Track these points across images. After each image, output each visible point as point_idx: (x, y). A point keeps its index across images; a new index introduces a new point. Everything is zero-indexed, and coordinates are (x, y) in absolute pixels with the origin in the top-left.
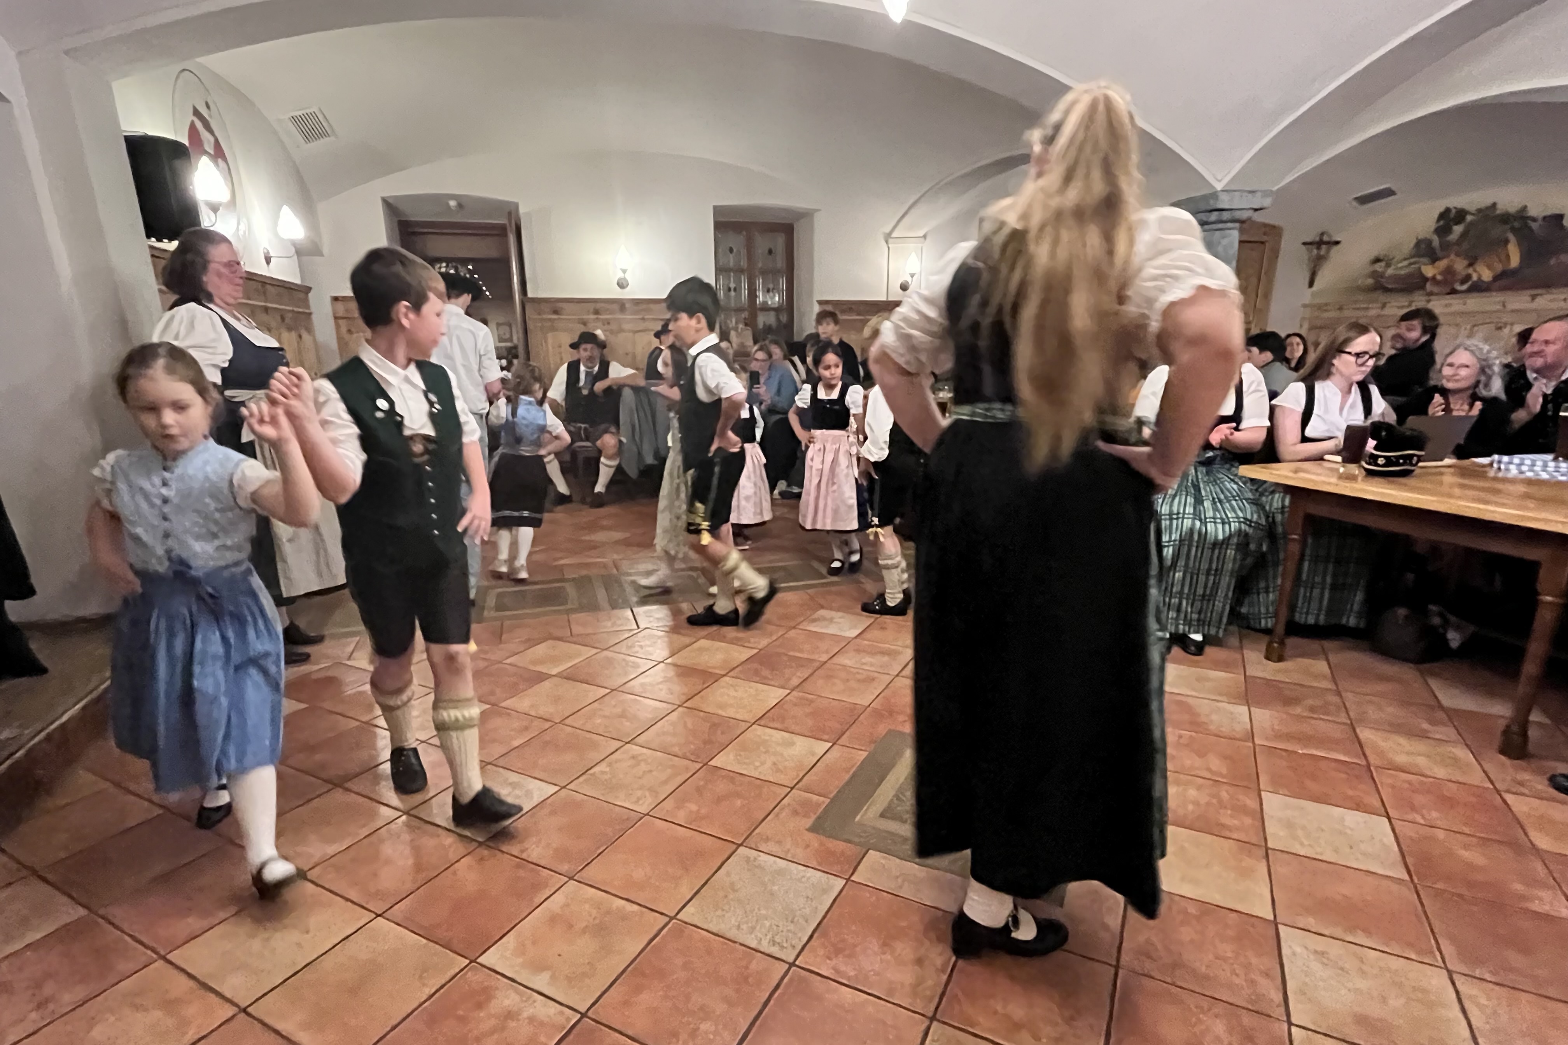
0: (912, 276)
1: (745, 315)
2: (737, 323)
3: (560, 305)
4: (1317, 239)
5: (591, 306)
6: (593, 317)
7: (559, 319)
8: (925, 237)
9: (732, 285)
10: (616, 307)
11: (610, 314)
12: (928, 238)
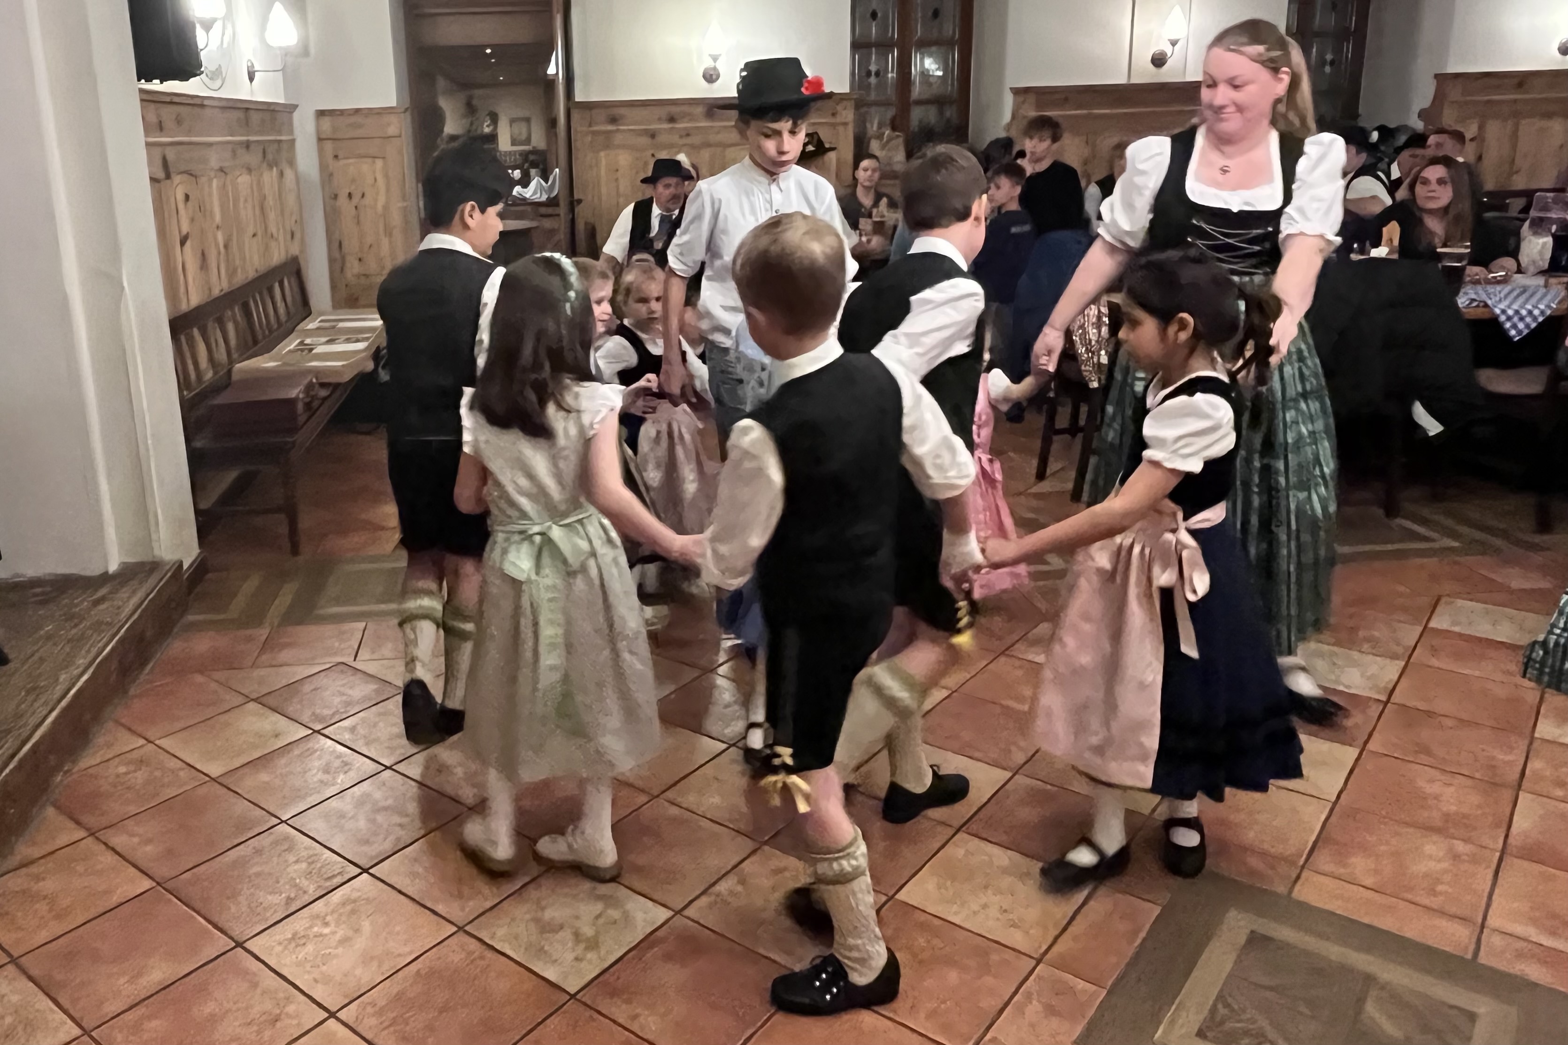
0: (1174, 42)
1: (891, 113)
2: (880, 126)
3: (623, 111)
5: (663, 112)
6: (666, 126)
7: (617, 131)
9: (873, 68)
10: (700, 110)
11: (691, 120)
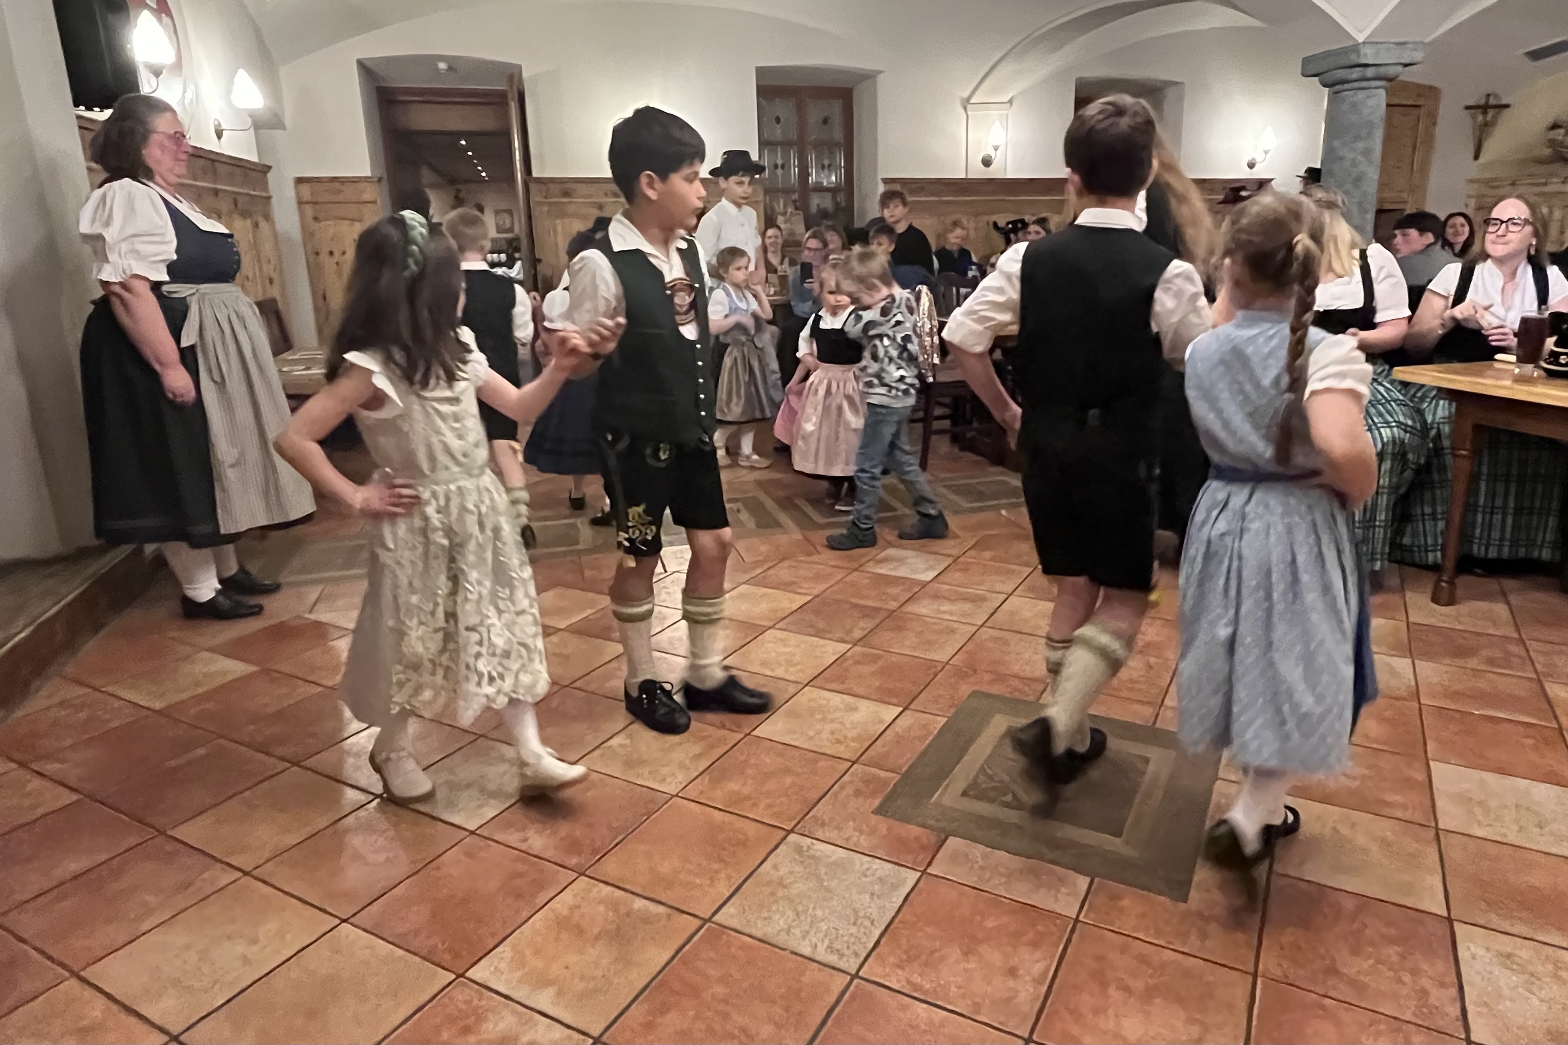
0: (996, 148)
1: (795, 197)
2: (785, 206)
3: (573, 186)
4: (1482, 102)
6: (612, 200)
7: (570, 202)
8: (1010, 102)
9: (779, 162)
12: (1016, 103)
